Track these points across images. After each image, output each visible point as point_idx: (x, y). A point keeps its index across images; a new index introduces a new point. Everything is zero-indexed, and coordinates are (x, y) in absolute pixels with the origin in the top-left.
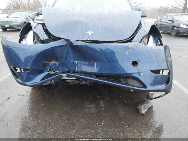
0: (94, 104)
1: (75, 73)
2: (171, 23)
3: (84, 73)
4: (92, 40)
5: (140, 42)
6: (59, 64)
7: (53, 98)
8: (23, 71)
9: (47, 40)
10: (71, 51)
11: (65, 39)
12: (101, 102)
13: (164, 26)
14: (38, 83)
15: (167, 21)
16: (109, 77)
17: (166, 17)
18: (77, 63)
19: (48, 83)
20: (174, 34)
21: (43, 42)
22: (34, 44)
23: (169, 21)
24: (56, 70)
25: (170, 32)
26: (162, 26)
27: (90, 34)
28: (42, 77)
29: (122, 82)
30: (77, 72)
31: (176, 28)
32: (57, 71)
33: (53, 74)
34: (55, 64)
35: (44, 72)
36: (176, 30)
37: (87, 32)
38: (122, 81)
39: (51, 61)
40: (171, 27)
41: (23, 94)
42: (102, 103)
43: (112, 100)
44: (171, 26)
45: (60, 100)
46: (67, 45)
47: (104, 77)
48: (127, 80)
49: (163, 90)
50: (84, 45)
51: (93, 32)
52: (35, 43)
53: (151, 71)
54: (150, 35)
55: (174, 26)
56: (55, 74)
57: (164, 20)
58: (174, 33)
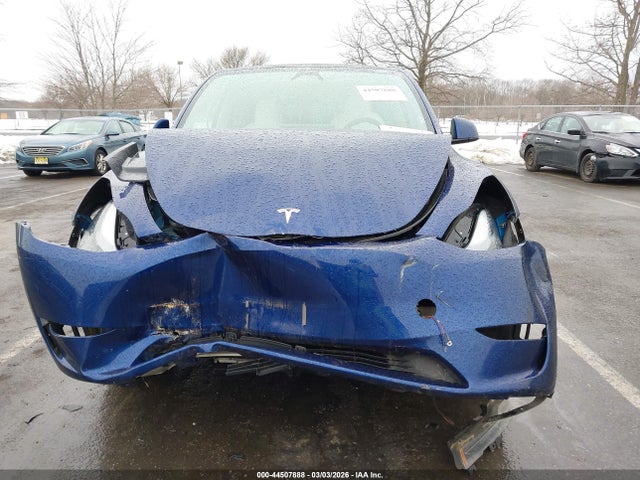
0: (309, 435)
1: (242, 338)
2: (576, 141)
3: (269, 338)
4: (293, 235)
5: (443, 239)
6: (192, 309)
7: (174, 416)
8: (82, 334)
9: (157, 236)
10: (228, 269)
11: (210, 233)
12: (331, 428)
13: (555, 149)
14: (124, 373)
15: (564, 134)
16: (351, 350)
17: (558, 121)
18: (247, 305)
19: (159, 371)
20: (589, 176)
21: (143, 242)
22: (118, 248)
23: (570, 132)
24: (182, 329)
25: (574, 168)
26: (549, 148)
27: (288, 215)
28: (140, 352)
29: (392, 368)
30: (249, 335)
31: (593, 158)
32: (186, 332)
33: (172, 342)
34: (179, 310)
35: (146, 336)
36: (596, 162)
37: (280, 211)
38: (390, 362)
39: (169, 300)
40: (579, 154)
41: (77, 403)
42: (336, 432)
43: (369, 421)
44: (577, 150)
45: (198, 425)
46: (218, 248)
47: (335, 351)
48: (406, 358)
49: (523, 390)
50: (269, 252)
51: (297, 211)
52: (120, 244)
53: (480, 330)
54: (480, 210)
55: (589, 151)
56: (181, 341)
57: (553, 132)
58: (588, 173)
